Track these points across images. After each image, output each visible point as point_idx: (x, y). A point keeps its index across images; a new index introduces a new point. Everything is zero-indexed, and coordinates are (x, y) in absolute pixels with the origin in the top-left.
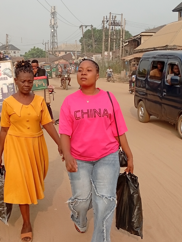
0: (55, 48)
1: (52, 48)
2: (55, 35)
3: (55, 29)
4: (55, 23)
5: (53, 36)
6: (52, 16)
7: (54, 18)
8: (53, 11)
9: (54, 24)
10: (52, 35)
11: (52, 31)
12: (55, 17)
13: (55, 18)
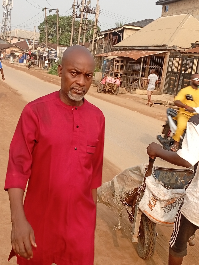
0: (7, 33)
1: (4, 33)
3: (9, 10)
5: (6, 18)
9: (8, 4)
10: (4, 17)
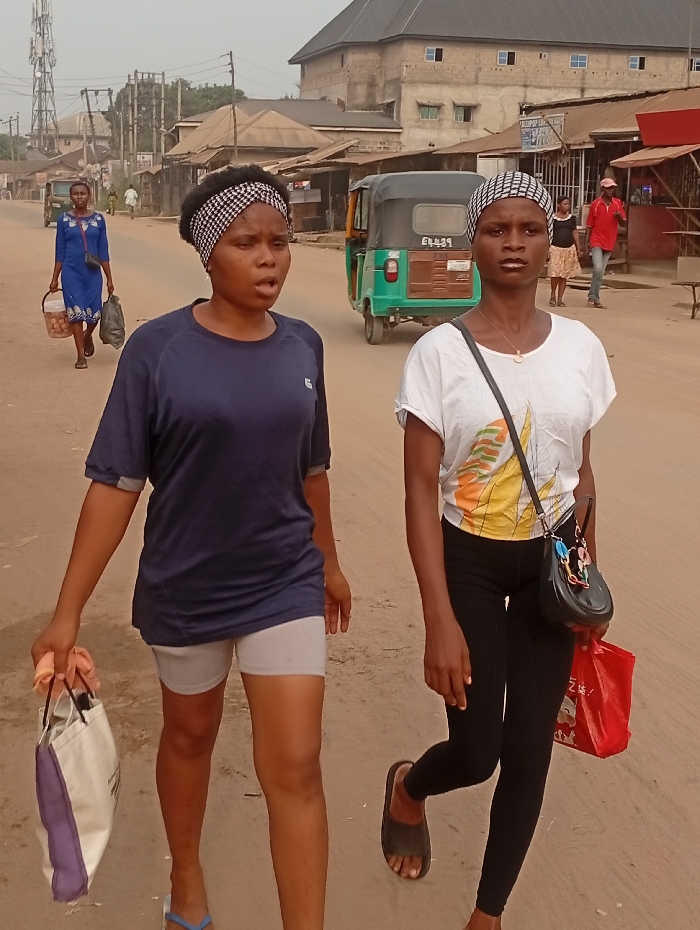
1: (39, 130)
2: (49, 89)
3: (48, 69)
4: (47, 51)
5: (42, 91)
6: (38, 30)
7: (42, 35)
8: (40, 15)
9: (44, 53)
10: (37, 89)
11: (38, 75)
12: (46, 32)
13: (46, 36)
